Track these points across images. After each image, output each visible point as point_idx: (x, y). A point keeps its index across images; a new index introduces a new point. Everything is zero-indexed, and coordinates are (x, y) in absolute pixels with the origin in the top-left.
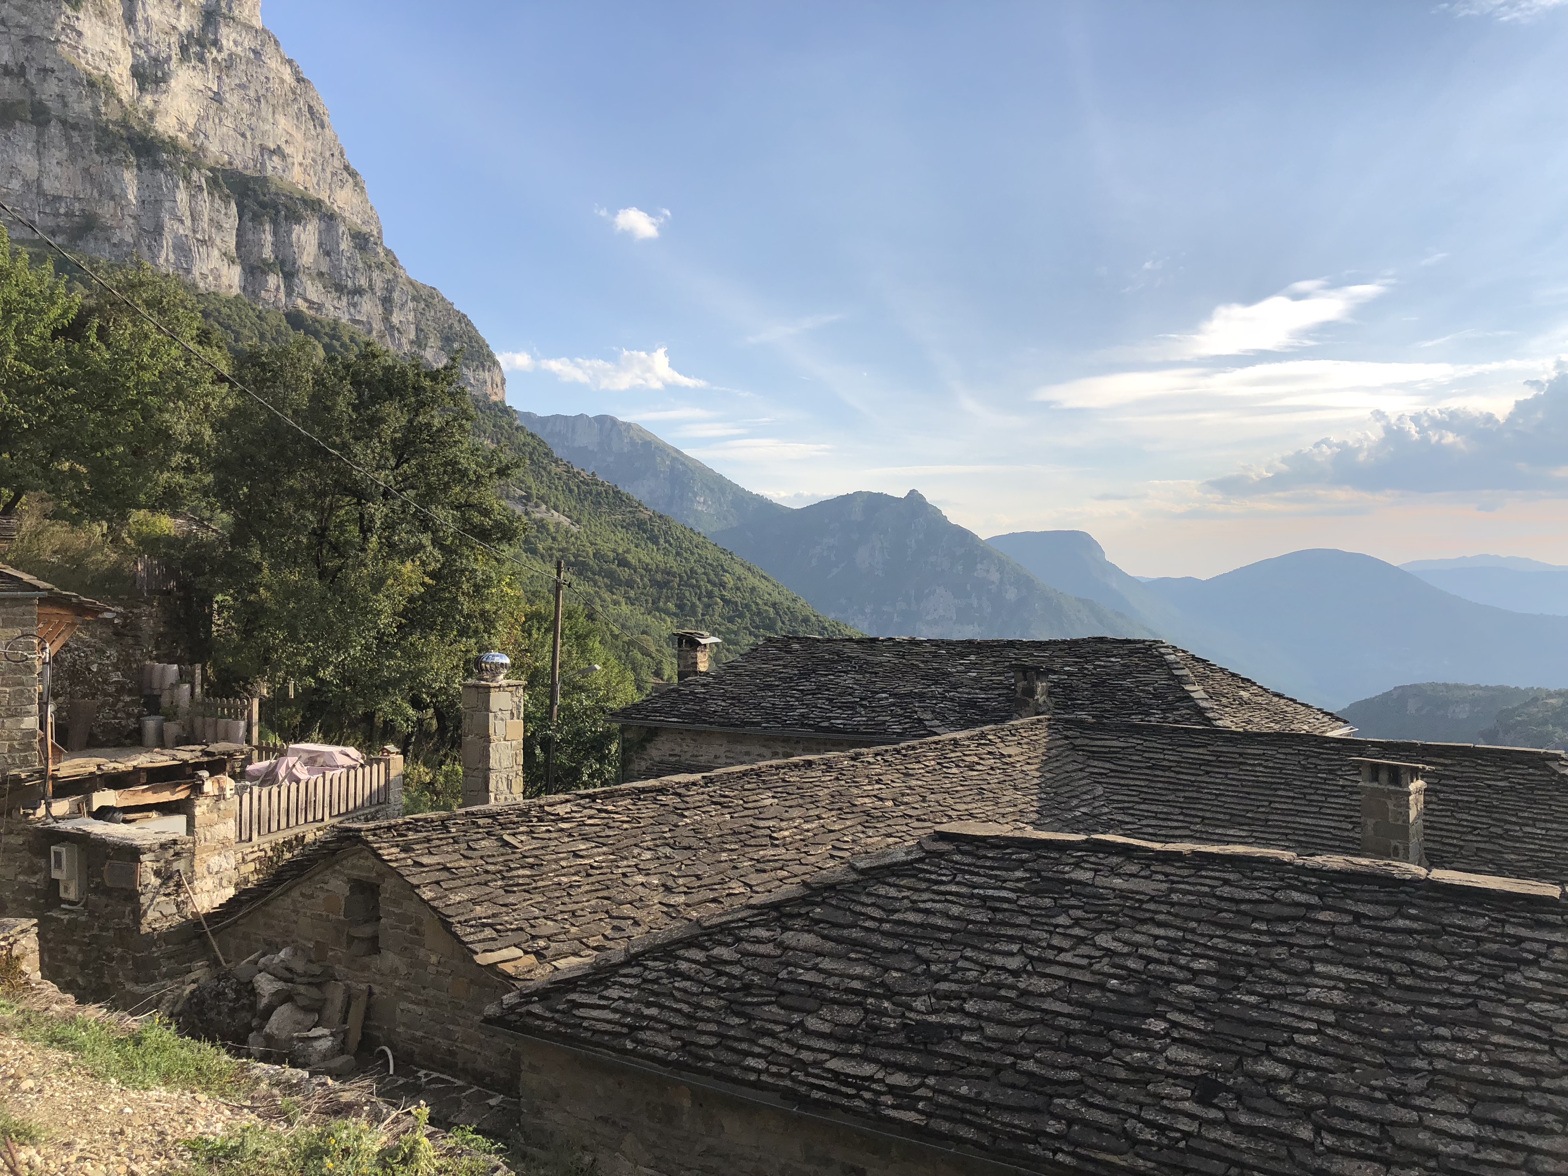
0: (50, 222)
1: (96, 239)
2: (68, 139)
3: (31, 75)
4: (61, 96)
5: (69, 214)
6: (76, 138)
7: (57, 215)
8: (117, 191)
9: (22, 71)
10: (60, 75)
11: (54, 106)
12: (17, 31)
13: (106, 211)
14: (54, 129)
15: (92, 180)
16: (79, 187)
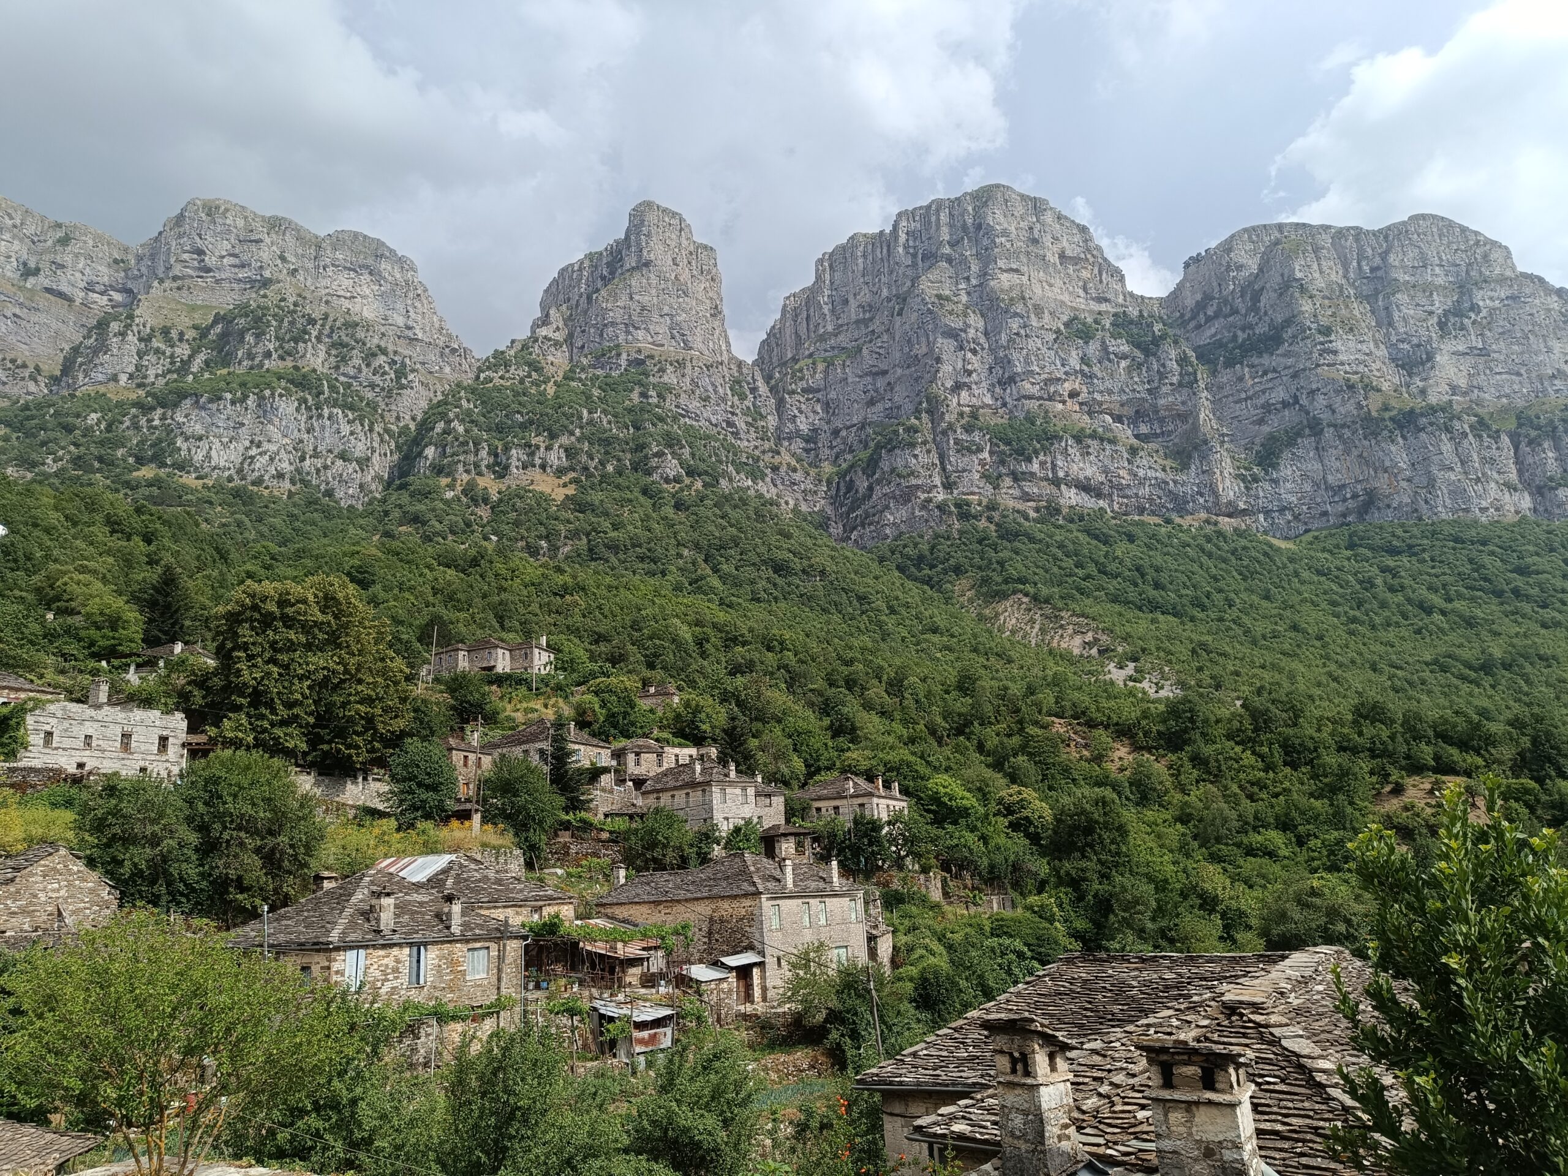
0: (1341, 508)
1: (1379, 508)
2: (1340, 437)
3: (1304, 401)
4: (1329, 406)
5: (1355, 496)
6: (1347, 433)
7: (1345, 500)
8: (1387, 463)
9: (1296, 400)
10: (1324, 390)
11: (1325, 417)
12: (1286, 372)
13: (1382, 483)
14: (1329, 433)
15: (1367, 464)
16: (1358, 471)
